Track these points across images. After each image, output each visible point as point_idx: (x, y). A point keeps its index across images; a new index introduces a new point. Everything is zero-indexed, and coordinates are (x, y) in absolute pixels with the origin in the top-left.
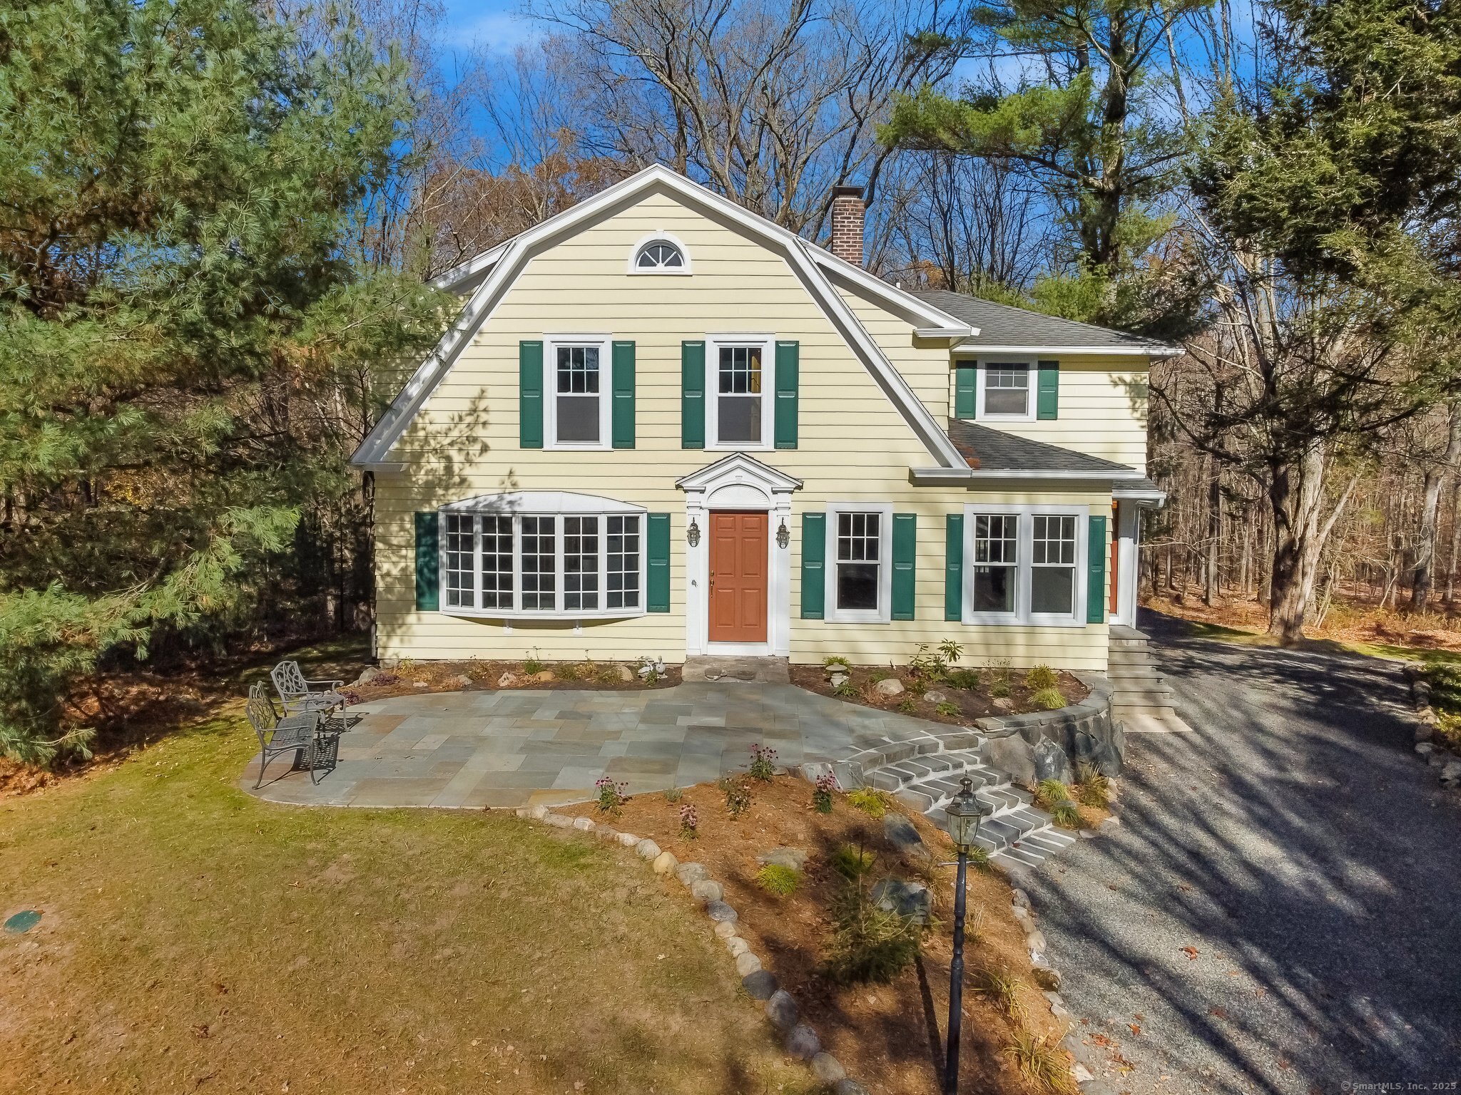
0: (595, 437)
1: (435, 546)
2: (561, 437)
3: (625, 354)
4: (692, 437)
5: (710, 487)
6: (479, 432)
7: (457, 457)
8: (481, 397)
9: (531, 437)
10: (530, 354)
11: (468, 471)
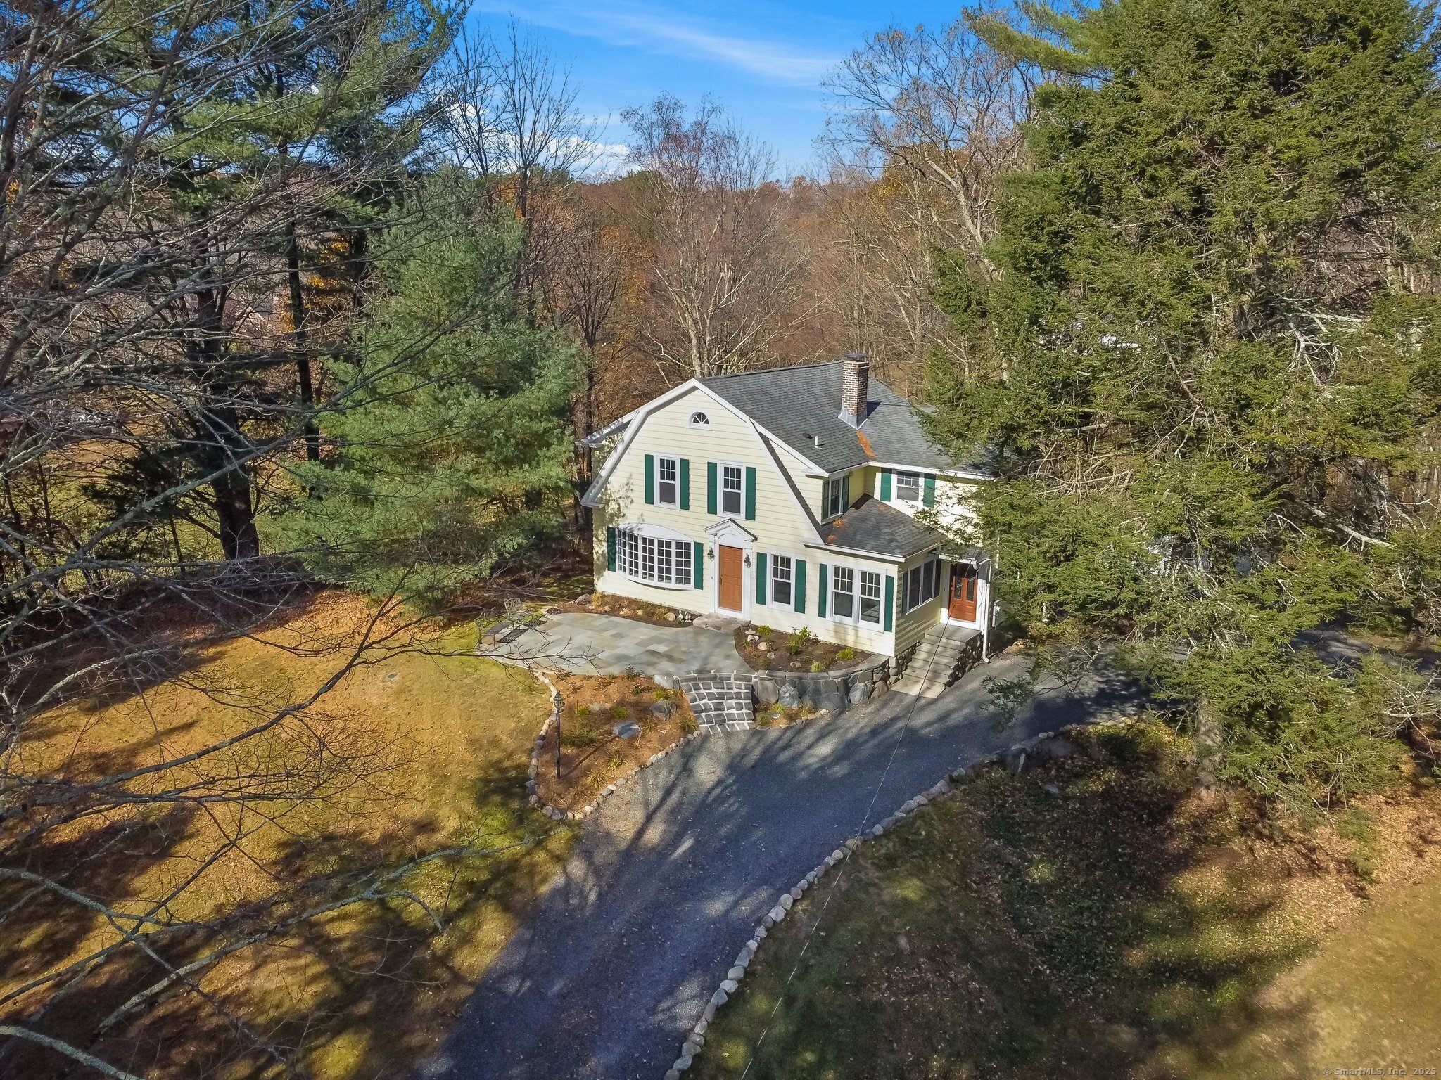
0: (674, 502)
1: (614, 543)
2: (662, 500)
3: (685, 464)
4: (712, 509)
5: (719, 533)
6: (630, 494)
7: (622, 505)
8: (630, 478)
9: (649, 500)
10: (649, 459)
11: (626, 511)
